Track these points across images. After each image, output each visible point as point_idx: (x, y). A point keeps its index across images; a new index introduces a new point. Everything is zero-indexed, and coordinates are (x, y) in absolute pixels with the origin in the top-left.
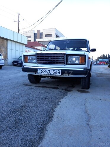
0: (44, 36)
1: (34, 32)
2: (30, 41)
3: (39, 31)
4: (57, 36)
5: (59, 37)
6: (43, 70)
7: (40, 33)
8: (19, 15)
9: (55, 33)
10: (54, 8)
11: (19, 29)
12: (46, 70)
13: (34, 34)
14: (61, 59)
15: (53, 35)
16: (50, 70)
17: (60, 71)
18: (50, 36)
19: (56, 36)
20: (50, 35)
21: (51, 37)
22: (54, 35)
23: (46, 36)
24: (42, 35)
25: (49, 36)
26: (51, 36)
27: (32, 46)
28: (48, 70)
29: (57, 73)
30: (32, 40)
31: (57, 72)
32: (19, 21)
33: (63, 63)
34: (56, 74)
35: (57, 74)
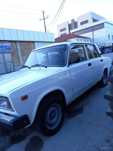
0: (79, 24)
1: (68, 23)
2: (65, 34)
3: (73, 20)
5: (97, 21)
7: (75, 22)
8: (43, 12)
9: (91, 18)
11: (45, 27)
13: (69, 25)
18: (86, 23)
19: (94, 20)
22: (90, 21)
23: (82, 23)
24: (77, 23)
25: (84, 23)
26: (88, 22)
27: (65, 40)
30: (67, 32)
32: (44, 19)
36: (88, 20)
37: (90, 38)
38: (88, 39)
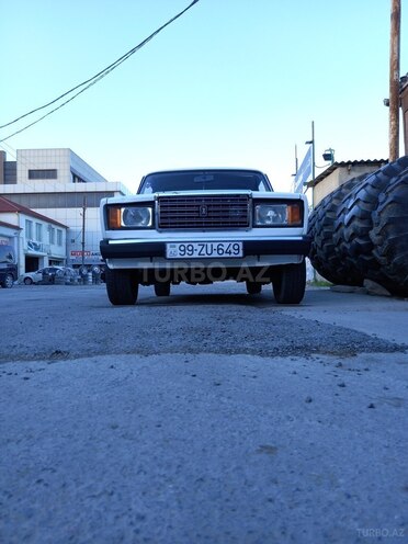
0: (22, 173)
4: (77, 178)
5: (84, 181)
6: (186, 245)
7: (5, 163)
9: (67, 167)
10: (100, 75)
12: (195, 245)
14: (235, 212)
15: (60, 174)
16: (209, 244)
17: (241, 244)
18: (49, 177)
19: (74, 176)
20: (50, 174)
21: (53, 180)
22: (65, 175)
23: (33, 174)
24: (15, 170)
25: (43, 177)
26: (55, 177)
28: (202, 244)
29: (230, 253)
31: (231, 248)
33: (242, 224)
34: (228, 255)
35: (233, 255)
36: (55, 171)
37: (66, 227)
38: (60, 228)
